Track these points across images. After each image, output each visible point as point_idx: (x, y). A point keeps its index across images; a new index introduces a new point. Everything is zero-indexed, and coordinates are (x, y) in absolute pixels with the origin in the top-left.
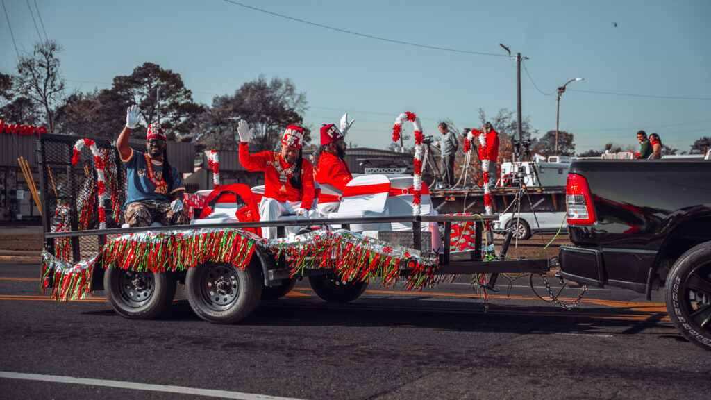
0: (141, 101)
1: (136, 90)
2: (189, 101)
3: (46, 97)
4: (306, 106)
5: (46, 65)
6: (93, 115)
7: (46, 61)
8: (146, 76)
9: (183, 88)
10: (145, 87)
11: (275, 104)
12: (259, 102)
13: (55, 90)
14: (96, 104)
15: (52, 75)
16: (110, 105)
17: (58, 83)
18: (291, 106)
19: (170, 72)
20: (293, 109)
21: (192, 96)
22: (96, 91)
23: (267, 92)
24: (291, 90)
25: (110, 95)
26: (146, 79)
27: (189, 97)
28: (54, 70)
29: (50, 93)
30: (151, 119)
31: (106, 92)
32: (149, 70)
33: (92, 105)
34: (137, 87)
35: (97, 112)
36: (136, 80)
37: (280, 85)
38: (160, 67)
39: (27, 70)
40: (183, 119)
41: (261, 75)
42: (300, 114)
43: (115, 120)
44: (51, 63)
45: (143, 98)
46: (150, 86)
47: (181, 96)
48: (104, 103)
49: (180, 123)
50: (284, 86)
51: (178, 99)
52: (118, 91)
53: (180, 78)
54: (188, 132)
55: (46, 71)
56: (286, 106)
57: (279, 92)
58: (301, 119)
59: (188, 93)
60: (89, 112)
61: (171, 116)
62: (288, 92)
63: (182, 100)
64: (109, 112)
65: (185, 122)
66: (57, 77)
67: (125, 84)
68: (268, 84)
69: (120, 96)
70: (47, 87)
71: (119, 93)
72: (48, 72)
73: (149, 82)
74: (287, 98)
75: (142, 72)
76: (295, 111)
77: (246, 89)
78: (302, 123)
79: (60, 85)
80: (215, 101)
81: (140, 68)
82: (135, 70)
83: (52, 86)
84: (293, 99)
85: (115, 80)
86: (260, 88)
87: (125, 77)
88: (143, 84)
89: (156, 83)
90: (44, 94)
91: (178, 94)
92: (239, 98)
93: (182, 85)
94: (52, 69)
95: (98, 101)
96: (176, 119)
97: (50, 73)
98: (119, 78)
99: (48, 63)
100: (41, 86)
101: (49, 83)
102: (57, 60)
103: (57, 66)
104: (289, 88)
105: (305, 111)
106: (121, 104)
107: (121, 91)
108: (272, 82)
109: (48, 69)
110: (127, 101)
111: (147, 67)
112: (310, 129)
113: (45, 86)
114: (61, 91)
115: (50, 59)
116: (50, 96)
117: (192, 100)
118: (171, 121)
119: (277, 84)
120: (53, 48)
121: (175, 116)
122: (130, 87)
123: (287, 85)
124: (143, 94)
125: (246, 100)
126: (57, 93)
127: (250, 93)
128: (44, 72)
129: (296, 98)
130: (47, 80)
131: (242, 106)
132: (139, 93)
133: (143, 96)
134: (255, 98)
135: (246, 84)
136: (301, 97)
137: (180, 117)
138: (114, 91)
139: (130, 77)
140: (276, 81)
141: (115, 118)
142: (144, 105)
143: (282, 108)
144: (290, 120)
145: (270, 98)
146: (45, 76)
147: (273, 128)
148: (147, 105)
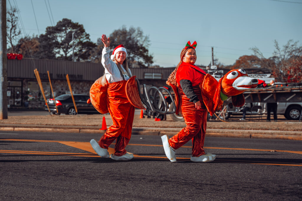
0: (61, 40)
1: (58, 35)
2: (88, 40)
3: (11, 39)
4: (149, 43)
5: (11, 20)
6: (34, 49)
7: (11, 18)
8: (64, 26)
9: (84, 33)
10: (63, 33)
11: (133, 42)
12: (124, 41)
13: (16, 35)
14: (36, 43)
15: (14, 26)
16: (44, 43)
17: (17, 31)
18: (141, 43)
19: (78, 23)
20: (142, 45)
21: (90, 38)
22: (33, 35)
23: (128, 35)
24: (140, 34)
25: (44, 37)
26: (64, 28)
27: (88, 38)
28: (15, 23)
29: (13, 37)
30: (67, 50)
31: (42, 36)
32: (66, 23)
33: (33, 44)
34: (58, 33)
35: (37, 47)
36: (59, 28)
37: (134, 31)
38: (72, 21)
40: (84, 51)
41: (123, 26)
42: (146, 48)
43: (47, 52)
44: (13, 20)
45: (63, 39)
46: (66, 32)
47: (84, 37)
48: (40, 42)
49: (82, 53)
50: (136, 32)
51: (81, 39)
52: (48, 35)
53: (83, 27)
54: (87, 59)
55: (10, 24)
56: (138, 43)
57: (134, 35)
58: (147, 51)
59: (87, 36)
60: (32, 48)
61: (77, 49)
62: (139, 35)
63: (84, 40)
64: (45, 47)
65: (85, 52)
66: (17, 27)
67: (52, 31)
68: (128, 29)
69: (49, 38)
70: (12, 33)
71: (49, 36)
72: (12, 25)
73: (66, 29)
74: (138, 39)
75: (62, 24)
76: (143, 46)
77: (116, 33)
78: (148, 53)
79: (18, 32)
80: (98, 41)
81: (60, 22)
82: (58, 23)
83: (14, 32)
84: (142, 39)
85: (47, 29)
86: (124, 33)
87: (53, 27)
88: (62, 30)
89: (69, 30)
90: (10, 37)
91: (82, 36)
94: (14, 23)
95: (37, 41)
96: (80, 51)
97: (13, 25)
98: (49, 28)
99: (12, 19)
101: (13, 31)
102: (17, 17)
103: (17, 21)
104: (139, 32)
105: (149, 46)
106: (50, 43)
107: (50, 35)
108: (130, 29)
109: (12, 22)
110: (54, 41)
111: (65, 21)
112: (153, 56)
113: (11, 32)
114: (19, 35)
115: (13, 17)
116: (13, 39)
117: (90, 39)
118: (77, 52)
119: (132, 30)
120: (15, 11)
121: (79, 49)
122: (55, 33)
123: (139, 31)
124: (61, 37)
125: (115, 40)
126: (17, 37)
127: (118, 36)
129: (144, 38)
130: (11, 29)
131: (114, 44)
132: (60, 36)
133: (62, 38)
134: (121, 38)
135: (115, 30)
136: (146, 38)
137: (82, 49)
138: (46, 35)
139: (55, 27)
140: (132, 29)
141: (46, 51)
142: (63, 43)
143: (137, 44)
144: (141, 51)
145: (130, 39)
146: (11, 27)
147: (132, 55)
148: (65, 43)
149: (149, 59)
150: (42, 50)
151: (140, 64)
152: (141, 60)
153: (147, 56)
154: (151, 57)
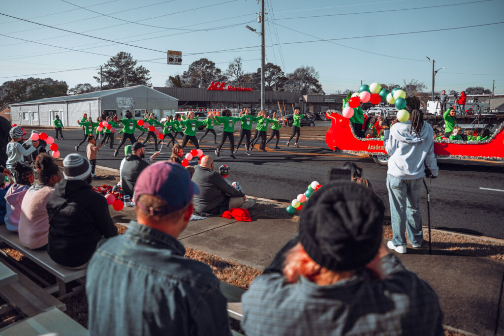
4: (319, 76)
5: (237, 65)
6: (250, 82)
8: (269, 67)
10: (268, 72)
11: (308, 76)
12: (303, 75)
15: (240, 69)
16: (256, 78)
17: (241, 71)
18: (314, 76)
19: (277, 66)
20: (314, 78)
23: (305, 72)
24: (313, 70)
27: (283, 75)
30: (270, 83)
31: (255, 74)
32: (270, 65)
38: (273, 64)
39: (231, 67)
41: (302, 65)
42: (317, 79)
44: (239, 65)
45: (268, 75)
48: (254, 77)
49: (279, 84)
50: (311, 69)
51: (279, 75)
53: (280, 68)
57: (309, 71)
58: (318, 81)
59: (283, 73)
60: (248, 81)
63: (281, 76)
65: (281, 83)
68: (305, 68)
69: (260, 75)
70: (238, 73)
73: (269, 69)
74: (312, 74)
77: (298, 70)
78: (318, 83)
85: (257, 69)
86: (303, 70)
87: (261, 68)
89: (271, 70)
90: (237, 76)
91: (280, 73)
92: (295, 74)
93: (281, 70)
94: (240, 67)
100: (236, 73)
102: (241, 63)
103: (241, 65)
114: (242, 74)
115: (239, 63)
119: (308, 68)
120: (240, 59)
121: (277, 81)
125: (298, 74)
127: (299, 72)
128: (237, 68)
129: (315, 73)
131: (297, 77)
134: (301, 74)
136: (317, 73)
137: (279, 82)
138: (258, 73)
142: (268, 78)
143: (311, 77)
144: (314, 82)
145: (307, 74)
146: (237, 69)
147: (308, 84)
148: (269, 78)
149: (319, 87)
150: (255, 82)
151: (313, 90)
152: (314, 87)
153: (318, 85)
154: (321, 86)
